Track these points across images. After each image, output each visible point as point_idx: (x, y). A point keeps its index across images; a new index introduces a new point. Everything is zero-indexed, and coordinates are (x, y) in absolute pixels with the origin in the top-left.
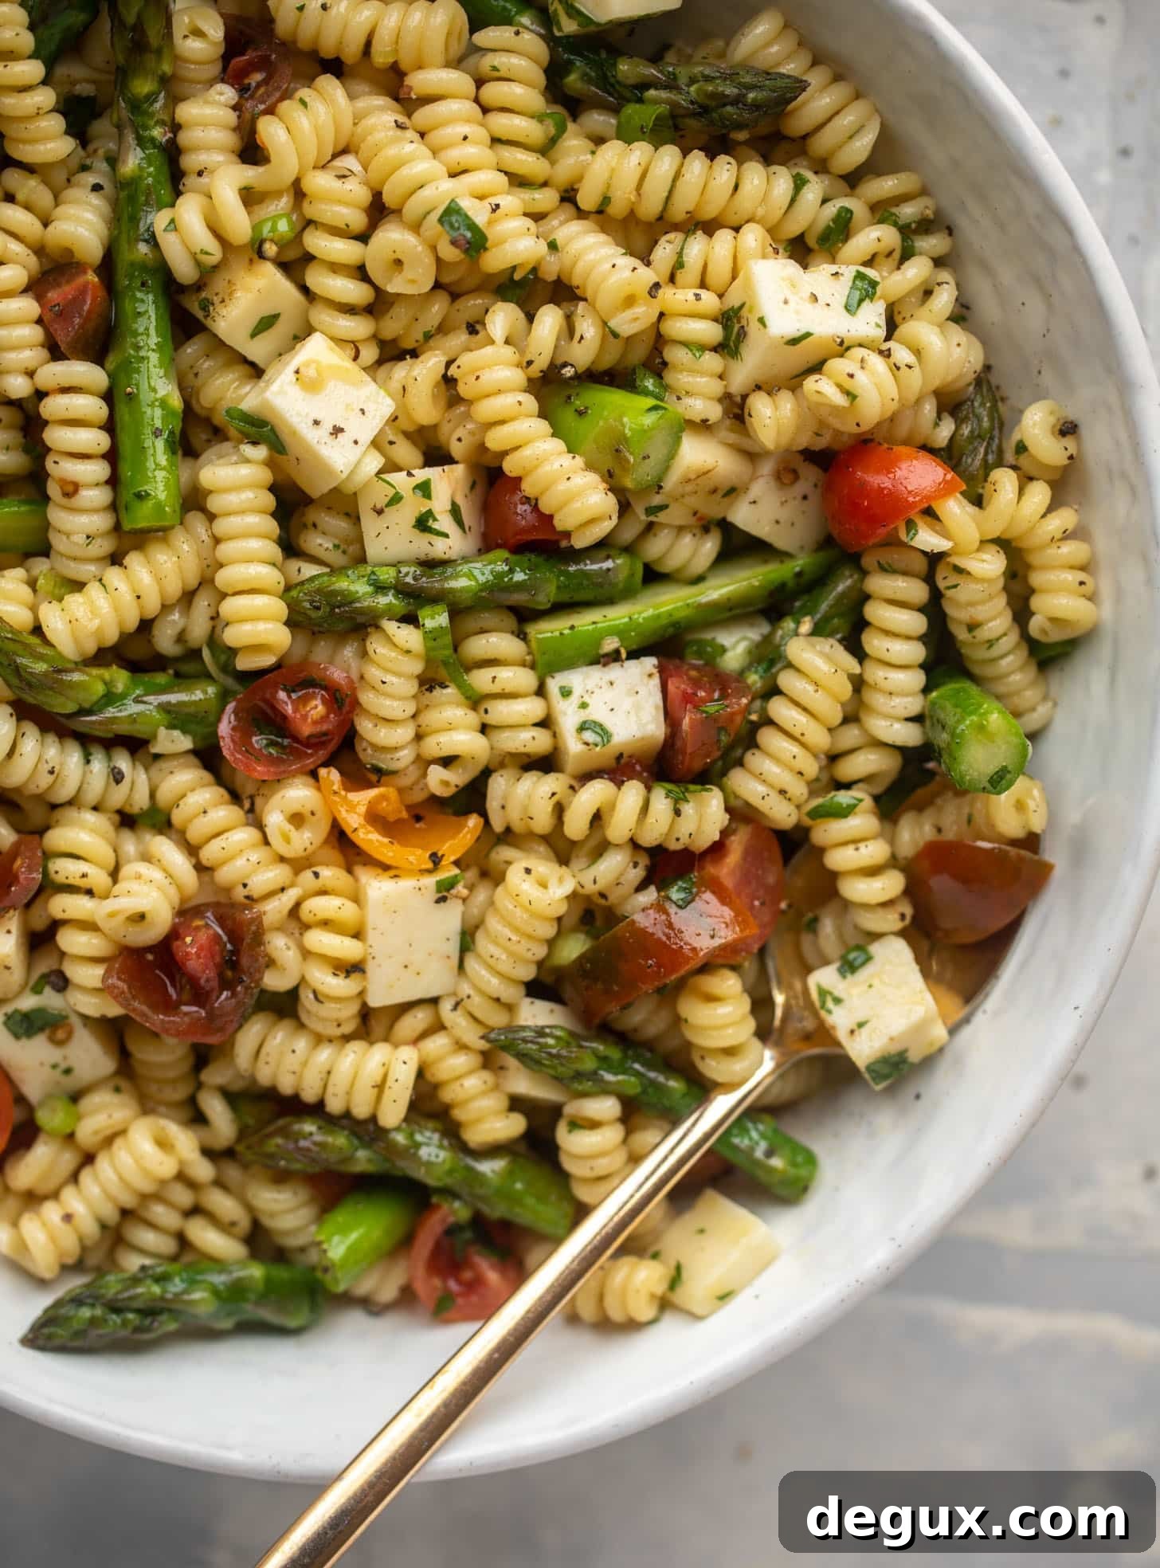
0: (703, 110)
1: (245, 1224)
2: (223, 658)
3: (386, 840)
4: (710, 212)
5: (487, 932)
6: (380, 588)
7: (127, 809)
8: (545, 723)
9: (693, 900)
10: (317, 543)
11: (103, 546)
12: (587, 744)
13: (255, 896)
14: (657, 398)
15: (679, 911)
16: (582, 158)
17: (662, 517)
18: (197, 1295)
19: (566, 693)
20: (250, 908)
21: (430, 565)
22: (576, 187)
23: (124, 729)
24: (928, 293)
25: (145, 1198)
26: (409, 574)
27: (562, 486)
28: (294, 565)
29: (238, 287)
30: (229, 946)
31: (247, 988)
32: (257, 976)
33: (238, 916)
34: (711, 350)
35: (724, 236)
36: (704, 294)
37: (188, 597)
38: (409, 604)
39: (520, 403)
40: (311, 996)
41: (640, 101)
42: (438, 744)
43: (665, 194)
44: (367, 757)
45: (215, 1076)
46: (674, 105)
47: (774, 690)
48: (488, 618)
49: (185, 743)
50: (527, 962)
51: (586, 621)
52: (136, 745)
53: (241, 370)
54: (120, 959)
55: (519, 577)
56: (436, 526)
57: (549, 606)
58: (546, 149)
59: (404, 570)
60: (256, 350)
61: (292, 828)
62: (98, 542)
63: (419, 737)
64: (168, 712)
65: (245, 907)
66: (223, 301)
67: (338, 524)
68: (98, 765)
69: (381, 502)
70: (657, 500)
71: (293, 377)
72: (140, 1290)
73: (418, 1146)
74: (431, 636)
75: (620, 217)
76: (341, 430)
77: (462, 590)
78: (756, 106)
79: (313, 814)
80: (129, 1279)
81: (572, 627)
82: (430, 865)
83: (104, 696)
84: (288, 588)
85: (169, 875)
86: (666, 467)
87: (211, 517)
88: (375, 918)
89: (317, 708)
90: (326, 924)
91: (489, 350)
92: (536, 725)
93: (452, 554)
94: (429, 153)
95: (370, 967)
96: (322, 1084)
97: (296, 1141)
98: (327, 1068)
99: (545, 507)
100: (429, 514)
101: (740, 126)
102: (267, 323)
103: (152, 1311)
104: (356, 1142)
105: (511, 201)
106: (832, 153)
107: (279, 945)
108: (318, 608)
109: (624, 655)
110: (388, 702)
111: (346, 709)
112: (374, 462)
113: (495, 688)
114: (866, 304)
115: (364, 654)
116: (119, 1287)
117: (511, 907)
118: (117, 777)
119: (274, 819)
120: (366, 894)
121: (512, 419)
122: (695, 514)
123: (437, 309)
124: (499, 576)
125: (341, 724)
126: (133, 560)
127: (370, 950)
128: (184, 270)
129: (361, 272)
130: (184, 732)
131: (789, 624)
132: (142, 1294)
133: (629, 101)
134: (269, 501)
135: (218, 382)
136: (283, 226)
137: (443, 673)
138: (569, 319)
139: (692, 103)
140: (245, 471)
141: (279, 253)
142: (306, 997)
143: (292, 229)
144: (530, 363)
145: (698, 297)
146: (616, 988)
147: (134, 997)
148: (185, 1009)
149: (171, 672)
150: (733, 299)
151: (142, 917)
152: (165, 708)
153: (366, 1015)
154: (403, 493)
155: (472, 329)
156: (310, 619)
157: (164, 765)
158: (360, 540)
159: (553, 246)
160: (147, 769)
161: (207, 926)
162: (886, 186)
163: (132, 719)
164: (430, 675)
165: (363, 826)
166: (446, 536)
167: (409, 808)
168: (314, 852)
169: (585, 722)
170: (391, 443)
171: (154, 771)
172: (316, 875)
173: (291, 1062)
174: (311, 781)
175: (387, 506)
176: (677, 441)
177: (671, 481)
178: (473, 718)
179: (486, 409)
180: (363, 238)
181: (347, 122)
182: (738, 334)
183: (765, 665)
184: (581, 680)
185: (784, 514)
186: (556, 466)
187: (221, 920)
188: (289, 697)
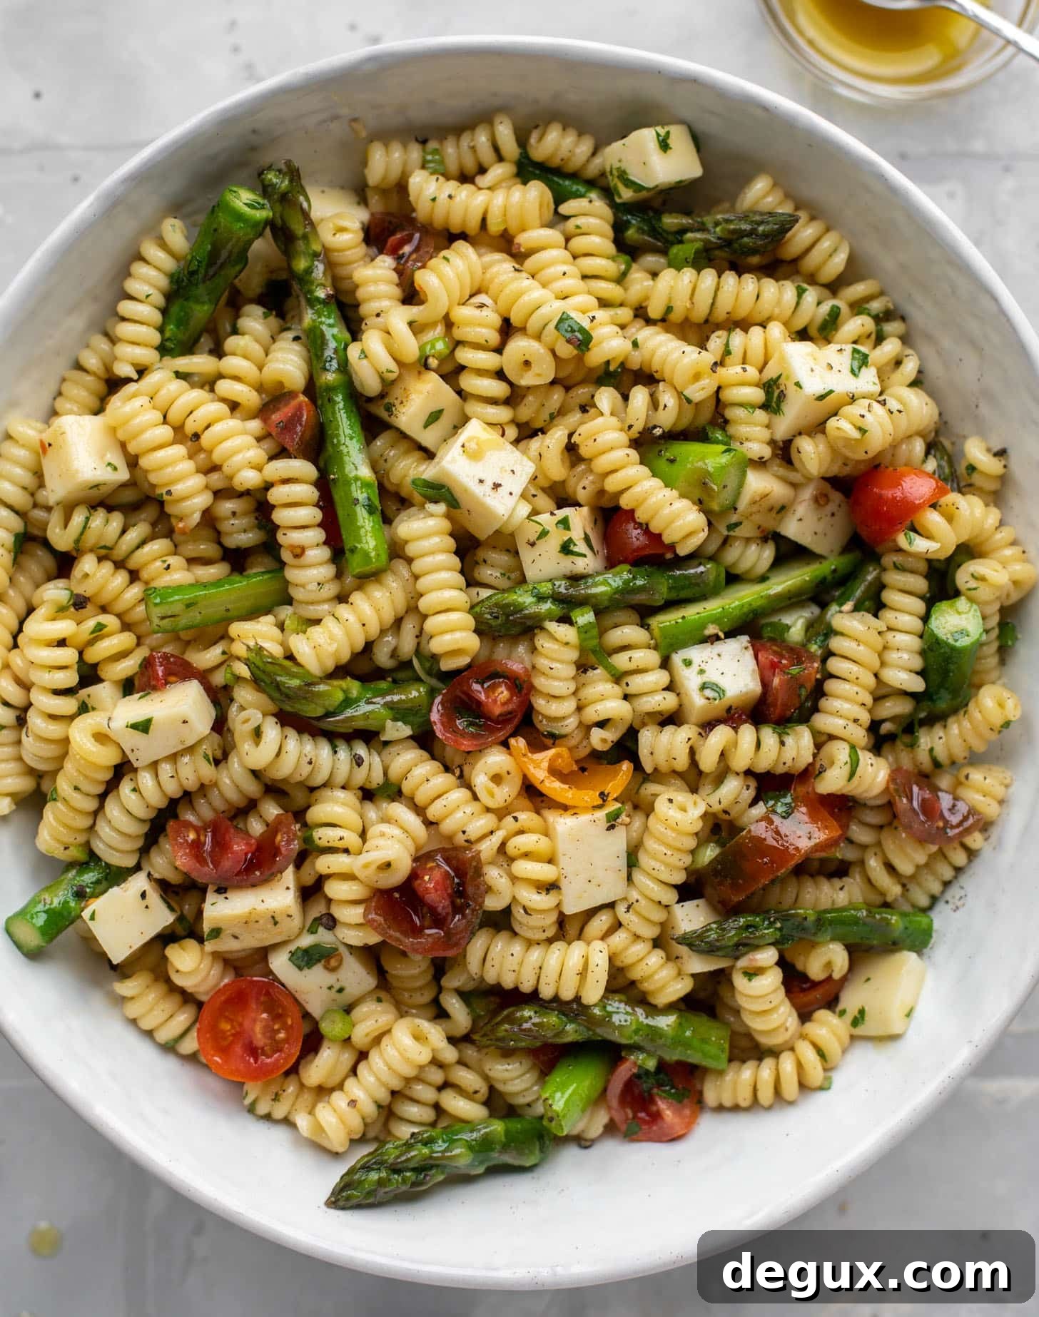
0: (727, 242)
1: (484, 1090)
2: (428, 665)
3: (566, 786)
4: (742, 313)
5: (646, 850)
6: (541, 598)
7: (368, 786)
8: (670, 688)
9: (793, 812)
10: (487, 573)
11: (331, 589)
12: (708, 699)
13: (473, 839)
14: (725, 444)
15: (784, 821)
16: (646, 284)
17: (737, 532)
18: (457, 1151)
19: (688, 663)
20: (470, 849)
21: (575, 579)
22: (644, 305)
23: (360, 724)
24: (898, 363)
25: (408, 1081)
26: (562, 587)
27: (666, 511)
28: (474, 590)
29: (412, 390)
30: (456, 880)
31: (473, 910)
32: (480, 900)
33: (460, 856)
34: (760, 408)
35: (756, 331)
36: (748, 367)
37: (398, 622)
38: (563, 608)
39: (628, 455)
40: (522, 911)
41: (681, 242)
42: (595, 712)
43: (711, 301)
44: (544, 726)
45: (453, 980)
46: (706, 242)
47: (829, 654)
48: (620, 616)
49: (407, 731)
50: (679, 869)
51: (692, 612)
52: (369, 736)
53: (418, 454)
54: (375, 899)
55: (640, 582)
56: (576, 549)
57: (662, 602)
58: (621, 279)
59: (557, 583)
60: (427, 438)
61: (494, 786)
62: (326, 587)
63: (579, 709)
64: (392, 709)
65: (466, 849)
66: (402, 403)
67: (501, 558)
68: (343, 754)
69: (533, 538)
70: (734, 518)
71: (461, 450)
72: (413, 1153)
73: (610, 1014)
74: (583, 631)
75: (679, 321)
76: (500, 485)
77: (602, 594)
78: (765, 236)
79: (508, 773)
80: (405, 1144)
81: (683, 618)
82: (600, 802)
83: (344, 701)
84: (472, 607)
85: (405, 831)
86: (738, 494)
87: (410, 561)
88: (563, 847)
89: (503, 693)
90: (526, 855)
91: (600, 420)
92: (664, 689)
93: (589, 570)
94: (539, 286)
95: (564, 884)
96: (536, 977)
97: (521, 1025)
98: (538, 964)
99: (654, 528)
100: (570, 540)
101: (754, 251)
102: (434, 417)
103: (424, 1168)
104: (564, 1019)
105: (602, 315)
106: (819, 268)
107: (494, 875)
108: (497, 618)
109: (722, 636)
110: (556, 683)
111: (524, 691)
112: (525, 509)
113: (632, 666)
114: (864, 369)
115: (534, 650)
116: (397, 1152)
117: (663, 830)
118: (359, 761)
119: (480, 780)
120: (555, 829)
121: (623, 467)
122: (759, 528)
123: (557, 396)
124: (626, 582)
125: (521, 703)
126: (356, 597)
127: (563, 871)
128: (371, 384)
129: (500, 375)
130: (405, 723)
131: (834, 608)
132: (415, 1156)
133: (673, 244)
134: (451, 543)
135: (402, 465)
136: (440, 346)
137: (592, 659)
138: (653, 396)
139: (719, 238)
140: (431, 522)
141: (439, 365)
142: (518, 913)
143: (448, 348)
144: (630, 427)
145: (744, 370)
146: (741, 881)
147: (389, 927)
148: (428, 932)
149: (390, 679)
150: (770, 372)
151: (388, 865)
152: (390, 706)
153: (562, 921)
154: (548, 528)
155: (584, 409)
156: (491, 626)
157: (393, 749)
158: (520, 568)
159: (635, 344)
160: (379, 754)
161: (438, 866)
162: (859, 290)
163: (366, 716)
164: (583, 661)
165: (548, 778)
166: (585, 556)
167: (577, 762)
168: (512, 802)
169: (704, 683)
170: (534, 496)
171: (386, 752)
172: (516, 819)
173: (511, 963)
174: (502, 749)
175: (538, 539)
176: (744, 474)
177: (743, 504)
178: (617, 690)
179: (602, 463)
180: (499, 350)
181: (479, 271)
182: (779, 397)
183: (821, 638)
184: (697, 654)
185: (820, 527)
186: (660, 496)
187: (447, 861)
188: (483, 687)
